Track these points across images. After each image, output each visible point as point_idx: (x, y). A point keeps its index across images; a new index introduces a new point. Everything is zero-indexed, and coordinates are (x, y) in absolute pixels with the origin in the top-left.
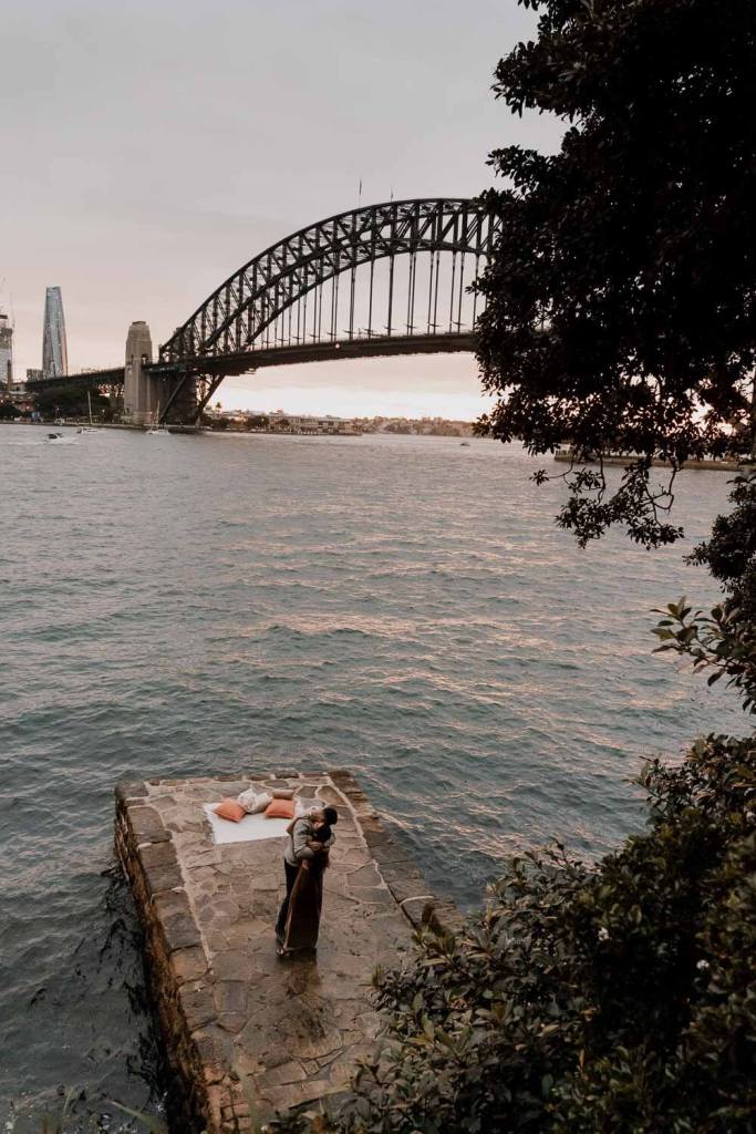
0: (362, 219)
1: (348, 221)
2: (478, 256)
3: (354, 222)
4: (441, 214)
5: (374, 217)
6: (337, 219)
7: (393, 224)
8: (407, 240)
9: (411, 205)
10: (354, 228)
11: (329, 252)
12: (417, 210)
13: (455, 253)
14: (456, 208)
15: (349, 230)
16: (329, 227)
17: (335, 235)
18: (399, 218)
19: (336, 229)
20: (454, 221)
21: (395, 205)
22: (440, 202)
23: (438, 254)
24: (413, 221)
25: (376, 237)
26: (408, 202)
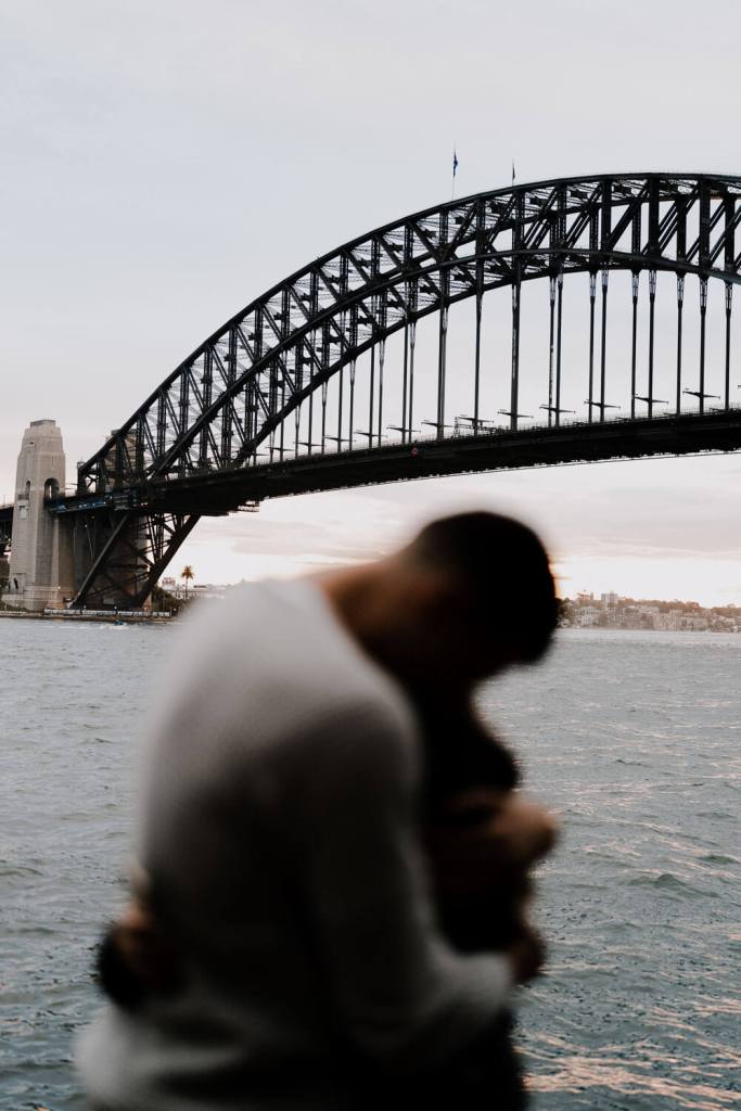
0: (459, 220)
1: (432, 224)
2: (681, 275)
3: (444, 226)
4: (608, 205)
5: (482, 216)
6: (412, 222)
7: (516, 226)
8: (544, 252)
9: (549, 190)
10: (443, 237)
11: (398, 281)
12: (563, 200)
13: (636, 272)
14: (636, 192)
15: (434, 241)
16: (397, 238)
17: (409, 250)
18: (528, 214)
19: (409, 240)
20: (633, 215)
21: (519, 192)
22: (606, 181)
23: (605, 276)
24: (553, 219)
25: (485, 251)
26: (544, 185)
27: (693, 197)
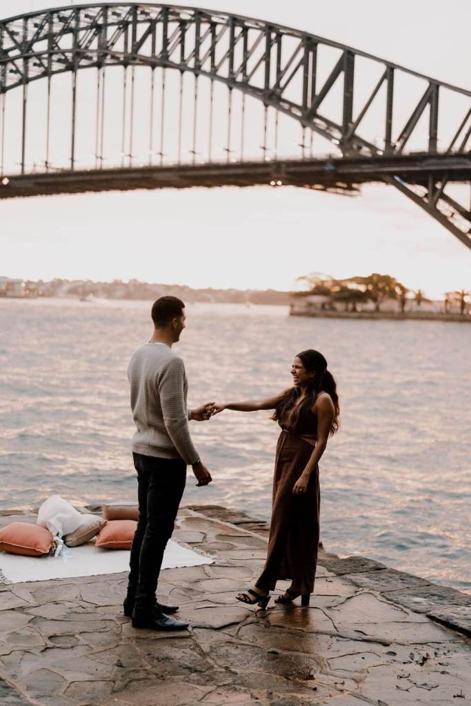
0: (36, 25)
1: (17, 27)
2: (182, 72)
3: (25, 29)
4: (135, 22)
5: (51, 23)
7: (75, 31)
8: (92, 51)
9: (97, 10)
10: (25, 37)
12: (105, 16)
13: (153, 68)
14: (153, 16)
15: (16, 38)
17: (1, 43)
18: (82, 25)
20: (151, 30)
21: (78, 9)
22: (135, 7)
23: (133, 70)
24: (99, 29)
25: (53, 48)
26: (94, 6)
27: (191, 21)
